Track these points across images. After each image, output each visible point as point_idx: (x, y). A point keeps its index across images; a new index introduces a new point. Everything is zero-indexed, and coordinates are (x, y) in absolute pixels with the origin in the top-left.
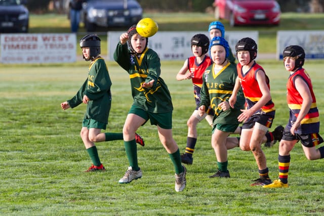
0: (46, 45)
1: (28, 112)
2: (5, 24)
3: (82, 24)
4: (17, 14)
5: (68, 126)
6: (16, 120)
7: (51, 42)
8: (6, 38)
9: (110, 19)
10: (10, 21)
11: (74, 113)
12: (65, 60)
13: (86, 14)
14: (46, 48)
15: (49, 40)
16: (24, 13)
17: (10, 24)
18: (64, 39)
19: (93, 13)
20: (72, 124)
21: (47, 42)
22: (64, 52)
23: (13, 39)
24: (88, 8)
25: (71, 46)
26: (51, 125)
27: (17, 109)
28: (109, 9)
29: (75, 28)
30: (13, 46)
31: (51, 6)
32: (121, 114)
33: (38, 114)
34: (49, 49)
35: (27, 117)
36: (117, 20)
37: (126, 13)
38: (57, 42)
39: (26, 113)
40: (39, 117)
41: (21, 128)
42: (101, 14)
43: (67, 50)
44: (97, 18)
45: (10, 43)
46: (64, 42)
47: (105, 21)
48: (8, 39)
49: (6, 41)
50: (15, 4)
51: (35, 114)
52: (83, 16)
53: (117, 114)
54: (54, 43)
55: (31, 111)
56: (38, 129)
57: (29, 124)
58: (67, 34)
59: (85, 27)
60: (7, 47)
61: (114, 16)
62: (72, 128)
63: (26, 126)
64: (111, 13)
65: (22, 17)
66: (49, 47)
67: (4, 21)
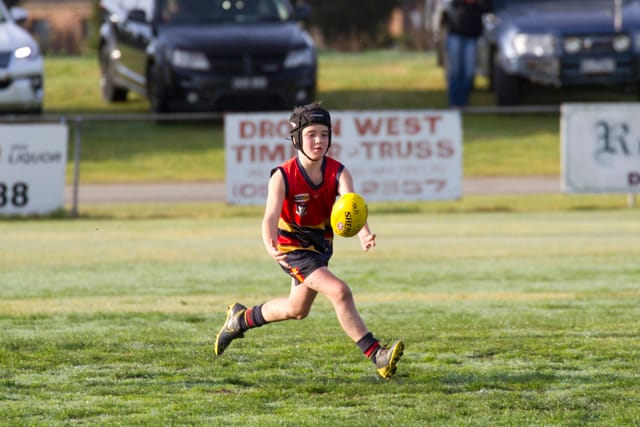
0: (368, 146)
1: (286, 358)
2: (241, 83)
3: (481, 81)
4: (281, 50)
5: (408, 401)
6: (246, 385)
7: (383, 136)
8: (243, 125)
9: (568, 62)
10: (257, 72)
11: (431, 360)
12: (429, 191)
13: (494, 49)
14: (369, 155)
15: (376, 131)
16: (302, 47)
17: (259, 83)
18: (425, 126)
19: (515, 46)
20: (420, 396)
21: (369, 137)
22: (424, 169)
23: (263, 130)
24: (499, 30)
25: (446, 149)
26: (356, 399)
27: (253, 350)
28: (565, 33)
29: (458, 94)
30: (264, 148)
31: (396, 26)
32: (577, 363)
33: (317, 365)
34: (377, 161)
35: (283, 373)
36: (591, 66)
37: (621, 44)
38: (404, 138)
39: (280, 363)
40: (319, 373)
41: (261, 410)
42: (542, 47)
43: (435, 160)
44: (528, 60)
45: (257, 141)
46: (424, 134)
47: (554, 68)
48: (248, 130)
49: (243, 134)
50: (274, 19)
51: (308, 365)
52: (484, 55)
53: (567, 363)
54: (393, 139)
55: (295, 355)
56: (312, 413)
57: (286, 397)
58: (432, 113)
59: (491, 88)
60: (246, 154)
61: (583, 54)
62: (418, 408)
63: (278, 404)
64: (573, 46)
65: (294, 60)
66: (376, 150)
67: (240, 73)
